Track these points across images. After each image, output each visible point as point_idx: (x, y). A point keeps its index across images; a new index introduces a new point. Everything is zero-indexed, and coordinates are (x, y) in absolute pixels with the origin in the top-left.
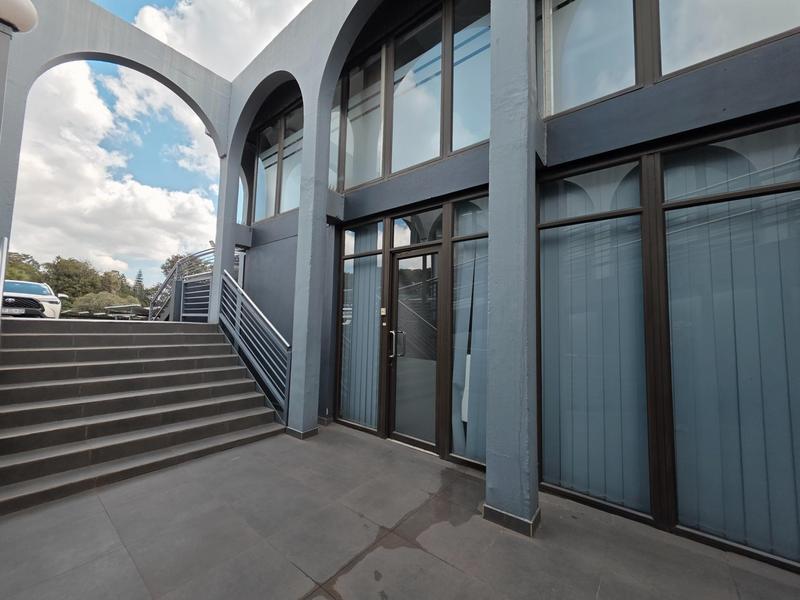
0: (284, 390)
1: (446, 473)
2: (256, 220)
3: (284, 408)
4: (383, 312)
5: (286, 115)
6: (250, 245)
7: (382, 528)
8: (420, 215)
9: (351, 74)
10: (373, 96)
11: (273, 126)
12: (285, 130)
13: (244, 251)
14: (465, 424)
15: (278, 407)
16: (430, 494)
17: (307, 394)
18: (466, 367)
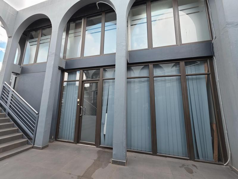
0: (34, 131)
1: (99, 152)
2: (24, 64)
3: (33, 139)
4: (78, 100)
5: (43, 29)
6: (20, 73)
7: (79, 176)
8: (89, 71)
9: (71, 23)
10: (78, 32)
11: (36, 31)
12: (42, 34)
13: (16, 75)
14: (105, 135)
15: (30, 138)
16: (94, 160)
17: (45, 132)
18: (106, 117)
